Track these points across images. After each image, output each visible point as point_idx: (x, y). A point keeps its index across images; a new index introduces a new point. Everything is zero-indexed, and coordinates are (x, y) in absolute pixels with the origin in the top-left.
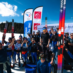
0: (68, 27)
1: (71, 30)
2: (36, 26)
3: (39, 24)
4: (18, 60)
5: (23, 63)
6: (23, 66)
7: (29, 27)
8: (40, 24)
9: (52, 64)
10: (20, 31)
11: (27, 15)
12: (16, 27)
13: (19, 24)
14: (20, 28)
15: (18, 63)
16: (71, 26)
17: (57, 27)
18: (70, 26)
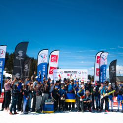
0: (82, 73)
2: (51, 70)
3: (56, 68)
7: (43, 71)
11: (42, 57)
16: (85, 72)
17: (73, 72)
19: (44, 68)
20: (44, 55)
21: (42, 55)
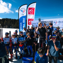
0: (59, 22)
1: (61, 24)
4: (15, 53)
5: (20, 55)
6: (20, 58)
7: (23, 22)
8: (33, 19)
9: (48, 55)
10: (14, 26)
11: (22, 11)
12: (11, 23)
13: (13, 20)
14: (14, 24)
15: (15, 55)
16: (62, 21)
17: (49, 22)
18: (60, 21)
19: (24, 20)
20: (24, 9)
21: (22, 10)
